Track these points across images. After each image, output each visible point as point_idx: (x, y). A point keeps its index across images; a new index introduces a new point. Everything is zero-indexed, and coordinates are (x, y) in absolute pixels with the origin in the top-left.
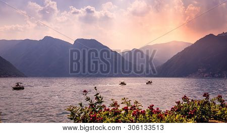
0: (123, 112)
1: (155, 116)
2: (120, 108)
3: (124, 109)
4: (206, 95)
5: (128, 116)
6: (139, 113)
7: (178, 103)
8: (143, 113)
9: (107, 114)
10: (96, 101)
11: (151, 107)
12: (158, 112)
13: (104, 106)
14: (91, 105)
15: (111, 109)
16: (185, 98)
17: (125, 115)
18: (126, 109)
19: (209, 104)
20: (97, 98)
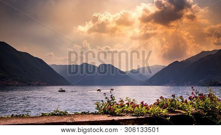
0: (126, 105)
1: (144, 107)
2: (124, 103)
3: (127, 104)
4: (173, 96)
5: (129, 108)
6: (135, 106)
7: (158, 100)
8: (138, 106)
9: (117, 107)
10: (111, 99)
11: (142, 103)
12: (146, 105)
13: (115, 102)
14: (108, 101)
15: (119, 103)
16: (161, 98)
17: (127, 107)
18: (128, 104)
19: (175, 101)
20: (111, 97)
